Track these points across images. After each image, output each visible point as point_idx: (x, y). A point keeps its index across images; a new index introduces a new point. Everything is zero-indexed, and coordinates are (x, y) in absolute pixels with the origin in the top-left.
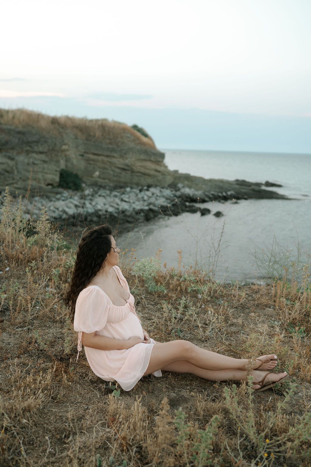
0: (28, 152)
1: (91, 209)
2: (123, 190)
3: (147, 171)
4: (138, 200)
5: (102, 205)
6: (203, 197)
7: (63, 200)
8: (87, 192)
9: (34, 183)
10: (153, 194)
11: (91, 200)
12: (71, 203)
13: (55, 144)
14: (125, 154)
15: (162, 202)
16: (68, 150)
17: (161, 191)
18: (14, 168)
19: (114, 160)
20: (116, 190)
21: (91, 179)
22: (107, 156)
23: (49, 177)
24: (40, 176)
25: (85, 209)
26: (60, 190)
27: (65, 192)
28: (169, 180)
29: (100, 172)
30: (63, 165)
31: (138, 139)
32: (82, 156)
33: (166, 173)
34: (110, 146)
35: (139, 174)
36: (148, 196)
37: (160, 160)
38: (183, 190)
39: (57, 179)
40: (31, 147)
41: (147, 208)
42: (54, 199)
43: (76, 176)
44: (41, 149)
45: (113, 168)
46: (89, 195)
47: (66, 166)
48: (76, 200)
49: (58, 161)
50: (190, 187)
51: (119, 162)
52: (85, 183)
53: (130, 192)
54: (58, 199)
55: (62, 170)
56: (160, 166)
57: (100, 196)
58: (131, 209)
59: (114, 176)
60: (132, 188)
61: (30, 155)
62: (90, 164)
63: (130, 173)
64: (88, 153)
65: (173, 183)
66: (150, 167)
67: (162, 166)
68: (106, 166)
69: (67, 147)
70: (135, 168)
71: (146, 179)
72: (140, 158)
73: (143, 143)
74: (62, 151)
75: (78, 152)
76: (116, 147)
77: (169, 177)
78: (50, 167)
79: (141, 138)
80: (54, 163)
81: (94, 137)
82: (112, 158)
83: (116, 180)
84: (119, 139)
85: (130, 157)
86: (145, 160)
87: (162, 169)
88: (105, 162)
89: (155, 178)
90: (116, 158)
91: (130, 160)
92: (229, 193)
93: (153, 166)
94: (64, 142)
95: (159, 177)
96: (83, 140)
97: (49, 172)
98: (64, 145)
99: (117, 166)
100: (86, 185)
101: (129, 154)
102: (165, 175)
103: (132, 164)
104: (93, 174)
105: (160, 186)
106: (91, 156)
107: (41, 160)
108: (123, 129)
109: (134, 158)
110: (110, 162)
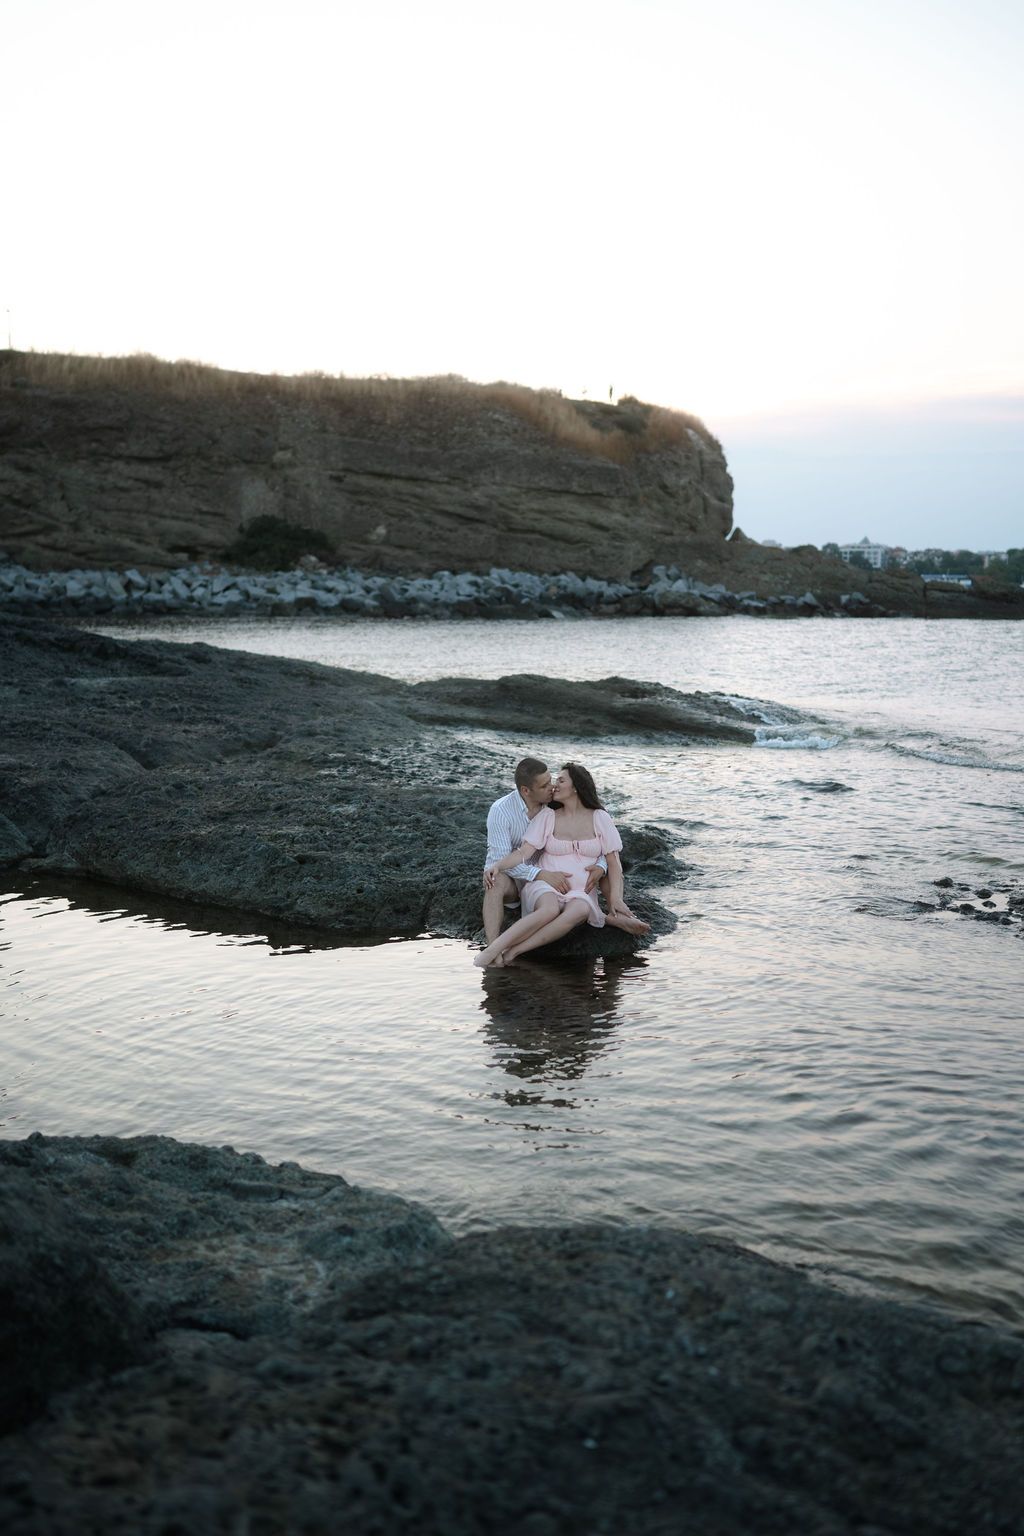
0: (96, 457)
3: (562, 528)
14: (471, 471)
16: (292, 465)
21: (363, 547)
22: (412, 479)
24: (142, 523)
29: (389, 526)
32: (339, 479)
34: (421, 449)
35: (538, 536)
40: (97, 441)
44: (135, 448)
45: (428, 514)
47: (285, 511)
51: (447, 495)
59: (432, 539)
61: (104, 465)
62: (362, 503)
63: (497, 532)
64: (357, 473)
65: (650, 564)
66: (572, 513)
67: (612, 511)
68: (408, 510)
69: (287, 455)
70: (517, 517)
71: (558, 552)
72: (533, 485)
73: (553, 439)
74: (273, 467)
75: (326, 470)
76: (441, 451)
77: (635, 545)
78: (173, 500)
79: (556, 424)
80: (191, 489)
81: (380, 424)
82: (426, 484)
83: (437, 552)
84: (456, 429)
85: (494, 483)
86: (550, 490)
87: (614, 518)
88: (405, 498)
89: (586, 547)
90: (438, 483)
91: (494, 490)
92: (844, 598)
93: (584, 512)
94: (276, 439)
95: (601, 545)
96: (342, 434)
97: (167, 512)
98: (281, 449)
99: (441, 507)
100: (321, 559)
101: (493, 472)
102: (622, 539)
103: (501, 505)
104: (369, 532)
105: (601, 576)
106: (365, 481)
107: (137, 480)
108: (487, 400)
109: (513, 486)
110: (415, 496)
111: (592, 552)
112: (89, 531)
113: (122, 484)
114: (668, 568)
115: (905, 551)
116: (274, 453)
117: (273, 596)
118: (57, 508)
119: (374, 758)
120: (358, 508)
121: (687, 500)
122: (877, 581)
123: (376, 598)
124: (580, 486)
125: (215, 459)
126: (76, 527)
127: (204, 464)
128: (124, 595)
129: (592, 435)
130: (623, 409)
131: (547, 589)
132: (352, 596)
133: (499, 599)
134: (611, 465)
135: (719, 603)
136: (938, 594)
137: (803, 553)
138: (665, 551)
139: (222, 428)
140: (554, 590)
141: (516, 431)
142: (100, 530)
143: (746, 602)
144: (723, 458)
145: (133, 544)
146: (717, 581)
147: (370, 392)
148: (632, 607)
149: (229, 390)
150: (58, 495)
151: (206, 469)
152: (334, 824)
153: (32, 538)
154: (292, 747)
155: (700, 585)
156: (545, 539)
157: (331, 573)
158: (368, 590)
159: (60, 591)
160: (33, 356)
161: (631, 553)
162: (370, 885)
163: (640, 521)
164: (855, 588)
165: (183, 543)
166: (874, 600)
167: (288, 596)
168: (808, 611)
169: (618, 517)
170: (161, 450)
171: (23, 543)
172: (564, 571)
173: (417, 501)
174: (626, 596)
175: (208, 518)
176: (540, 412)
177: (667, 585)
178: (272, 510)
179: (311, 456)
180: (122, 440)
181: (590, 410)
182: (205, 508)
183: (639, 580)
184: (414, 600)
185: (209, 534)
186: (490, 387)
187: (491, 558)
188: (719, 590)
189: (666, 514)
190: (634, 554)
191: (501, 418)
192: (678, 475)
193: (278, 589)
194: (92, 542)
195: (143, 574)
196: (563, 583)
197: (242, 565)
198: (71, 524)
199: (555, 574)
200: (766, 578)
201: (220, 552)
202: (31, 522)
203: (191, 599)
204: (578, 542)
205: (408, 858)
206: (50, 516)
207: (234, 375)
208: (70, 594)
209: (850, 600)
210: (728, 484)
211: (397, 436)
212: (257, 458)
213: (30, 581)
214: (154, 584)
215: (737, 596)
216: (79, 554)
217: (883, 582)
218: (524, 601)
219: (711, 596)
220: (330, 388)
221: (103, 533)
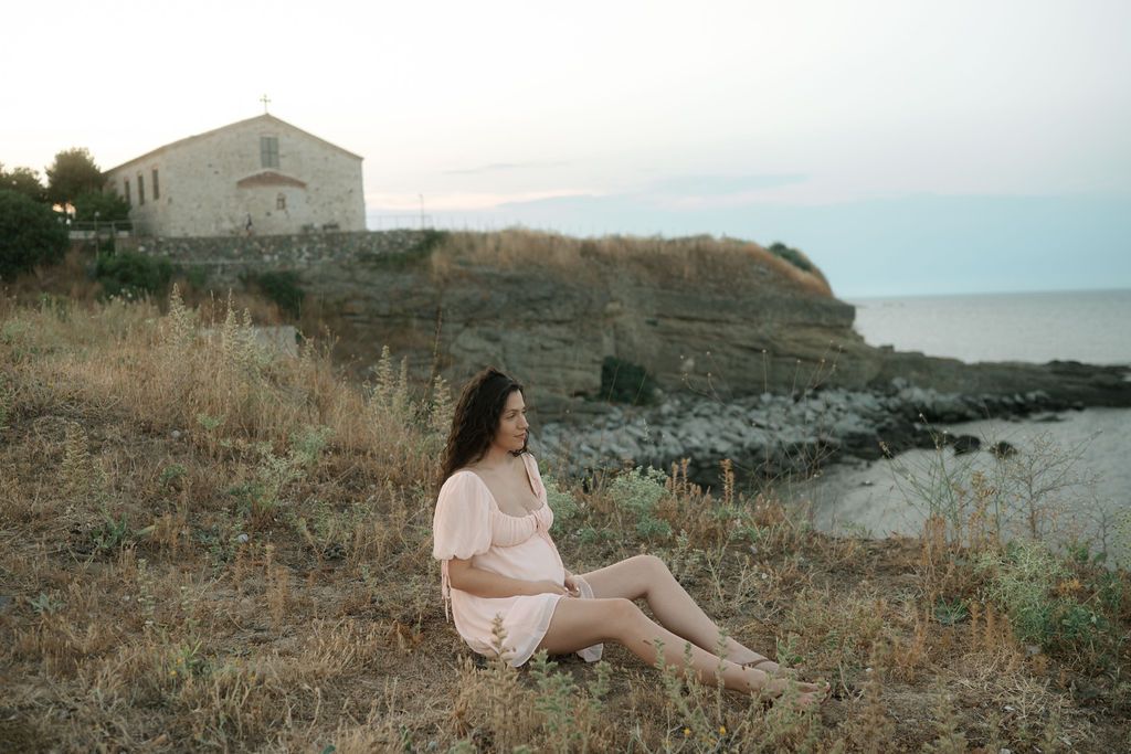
0: (529, 323)
1: (675, 446)
2: (753, 399)
3: (812, 352)
4: (791, 422)
5: (703, 437)
6: (961, 408)
7: (611, 429)
8: (666, 408)
9: (545, 392)
10: (828, 406)
11: (675, 425)
12: (629, 433)
13: (590, 301)
14: (756, 313)
15: (851, 424)
16: (619, 313)
17: (848, 398)
18: (500, 359)
19: (730, 329)
20: (736, 401)
21: (675, 376)
22: (713, 321)
23: (578, 375)
24: (557, 375)
25: (662, 449)
26: (604, 405)
27: (615, 409)
28: (869, 370)
29: (696, 358)
30: (608, 347)
31: (787, 275)
32: (654, 323)
33: (860, 352)
34: (719, 298)
35: (791, 360)
36: (814, 411)
37: (844, 322)
38: (905, 394)
39: (597, 380)
40: (534, 309)
41: (812, 440)
42: (589, 427)
43: (641, 371)
44: (558, 315)
45: (727, 348)
46: (670, 414)
47: (617, 350)
48: (641, 428)
49: (597, 340)
50: (925, 386)
51: (740, 332)
52: (662, 387)
53: (771, 404)
54: (598, 427)
55: (609, 359)
56: (845, 336)
57: (696, 415)
58: (774, 444)
59: (730, 367)
60: (774, 394)
61: (534, 329)
62: (672, 342)
63: (770, 358)
64: (668, 318)
66: (818, 340)
67: (847, 337)
68: (711, 346)
69: (617, 305)
70: (781, 346)
72: (792, 321)
74: (606, 316)
75: (643, 316)
76: (734, 299)
77: (869, 363)
78: (578, 354)
80: (588, 344)
81: (680, 277)
82: (724, 325)
84: (738, 280)
85: (768, 321)
86: (803, 324)
88: (708, 336)
89: (832, 366)
90: (734, 323)
91: (767, 326)
93: (826, 339)
94: (609, 294)
95: (842, 364)
96: (654, 287)
97: (577, 364)
98: (612, 301)
99: (736, 342)
101: (767, 313)
102: (858, 359)
103: (771, 337)
104: (680, 364)
105: (847, 387)
106: (675, 324)
109: (778, 322)
110: (719, 335)
111: (836, 368)
120: (669, 345)
124: (827, 320)
141: (775, 280)
156: (800, 361)
161: (866, 369)
165: (582, 390)
169: (852, 342)
173: (718, 338)
179: (633, 306)
183: (881, 390)
191: (765, 270)
211: (697, 288)
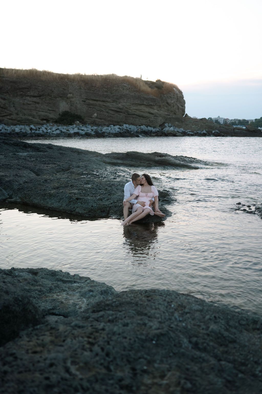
3: (142, 113)
9: (30, 118)
14: (118, 99)
16: (72, 98)
19: (108, 104)
21: (91, 119)
22: (103, 101)
24: (34, 113)
29: (97, 113)
32: (84, 101)
34: (105, 93)
35: (135, 116)
40: (22, 91)
44: (32, 94)
45: (107, 110)
47: (71, 110)
51: (113, 105)
59: (108, 116)
61: (24, 98)
62: (90, 108)
63: (125, 115)
64: (89, 100)
65: (164, 123)
66: (144, 110)
67: (154, 109)
68: (102, 109)
69: (71, 95)
70: (130, 111)
71: (141, 120)
72: (134, 103)
73: (139, 91)
74: (67, 98)
75: (81, 99)
76: (110, 94)
77: (160, 118)
78: (42, 107)
79: (140, 87)
80: (46, 104)
81: (95, 87)
82: (106, 102)
83: (110, 120)
84: (114, 88)
85: (124, 102)
86: (138, 104)
87: (155, 111)
88: (101, 106)
89: (148, 119)
90: (110, 102)
91: (124, 104)
92: (213, 132)
93: (147, 109)
94: (68, 91)
95: (151, 118)
96: (85, 90)
97: (40, 110)
98: (69, 94)
99: (110, 108)
100: (80, 122)
101: (124, 99)
102: (157, 116)
103: (126, 108)
104: (92, 115)
105: (152, 126)
106: (91, 102)
107: (33, 102)
108: (122, 81)
109: (129, 103)
111: (149, 120)
112: (21, 115)
113: (29, 103)
114: (169, 124)
115: (229, 119)
116: (68, 95)
117: (68, 132)
118: (12, 109)
119: (95, 173)
120: (89, 109)
121: (174, 106)
122: (222, 127)
123: (94, 132)
124: (146, 103)
125: (53, 96)
126: (17, 114)
127: (50, 97)
128: (30, 132)
129: (149, 90)
130: (157, 83)
131: (138, 130)
132: (88, 131)
133: (126, 132)
134: (154, 97)
135: (182, 133)
136: (237, 130)
137: (203, 120)
138: (168, 120)
139: (54, 88)
140: (140, 130)
141: (130, 89)
142: (23, 115)
143: (188, 133)
144: (183, 95)
145: (32, 118)
146: (181, 127)
147: (92, 78)
148: (160, 134)
149: (56, 78)
150: (12, 106)
151: (50, 99)
152: (85, 190)
153: (6, 117)
154: (74, 170)
155: (177, 128)
156: (138, 117)
157: (83, 126)
158: (92, 130)
159: (14, 131)
160: (5, 69)
161: (159, 120)
162: (95, 205)
163: (162, 112)
164: (216, 129)
165: (45, 118)
166: (221, 132)
167: (72, 132)
168: (204, 135)
169: (156, 111)
170: (39, 94)
171: (4, 118)
172: (142, 125)
173: (104, 107)
174: (158, 131)
175: (52, 112)
176: (136, 83)
177: (168, 128)
178: (67, 109)
179: (77, 95)
180: (28, 91)
181: (149, 83)
182: (50, 109)
183: (161, 127)
184: (104, 133)
185: (51, 116)
186: (123, 77)
187: (124, 121)
188: (182, 130)
189: (168, 110)
190: (160, 120)
191: (126, 85)
192: (171, 100)
193: (69, 130)
194: (22, 118)
195: (34, 126)
196: (142, 128)
197: (60, 124)
198: (16, 113)
199: (140, 126)
200: (193, 126)
201: (54, 120)
202: (6, 113)
203: (47, 132)
204: (146, 117)
205: (104, 198)
206: (10, 111)
207: (57, 74)
208: (16, 131)
209: (215, 132)
210: (184, 102)
211: (99, 90)
212: (63, 96)
213: (6, 128)
214: (38, 129)
215: (186, 131)
216: (19, 121)
217: (223, 127)
218: (132, 133)
219: (179, 131)
220: (82, 78)
221: (24, 116)
